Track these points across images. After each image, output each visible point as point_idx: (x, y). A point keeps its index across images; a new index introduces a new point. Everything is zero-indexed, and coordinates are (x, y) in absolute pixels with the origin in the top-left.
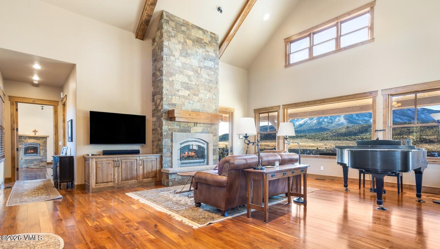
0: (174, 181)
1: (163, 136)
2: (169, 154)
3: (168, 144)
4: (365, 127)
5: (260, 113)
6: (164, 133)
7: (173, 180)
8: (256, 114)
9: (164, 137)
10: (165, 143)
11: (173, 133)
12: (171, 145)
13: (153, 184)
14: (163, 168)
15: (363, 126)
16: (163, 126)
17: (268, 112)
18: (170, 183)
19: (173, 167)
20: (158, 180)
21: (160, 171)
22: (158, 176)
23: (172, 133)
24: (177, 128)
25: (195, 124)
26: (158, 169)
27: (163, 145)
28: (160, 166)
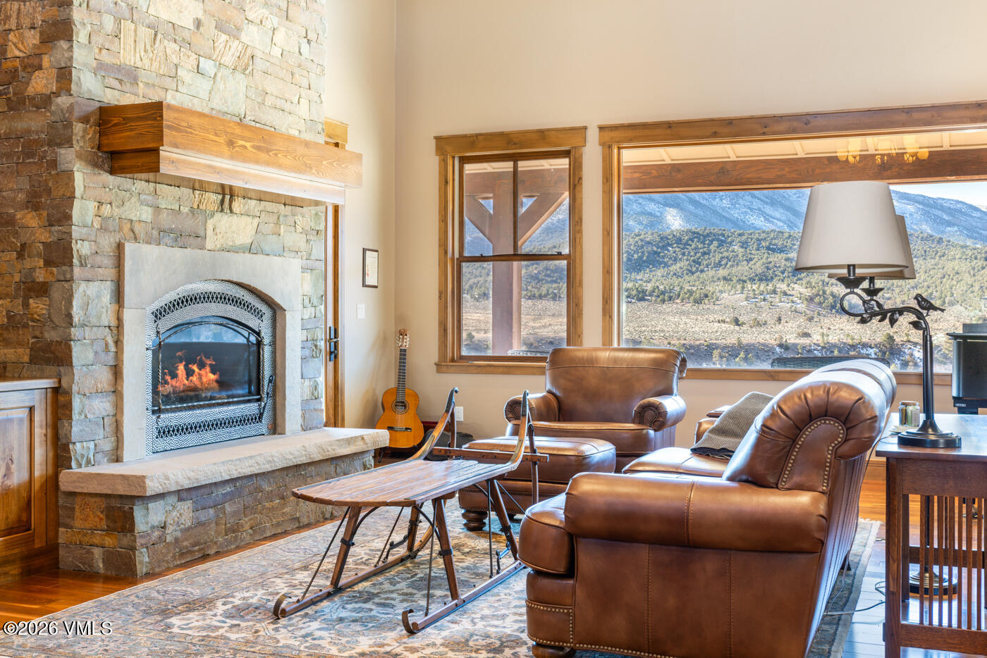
0: (161, 539)
1: (71, 265)
2: (104, 376)
3: (99, 317)
4: (649, 243)
5: (464, 160)
6: (81, 248)
7: (156, 534)
8: (450, 161)
9: (77, 271)
10: (86, 306)
11: (129, 248)
12: (114, 323)
13: (14, 570)
14: (73, 464)
15: (642, 240)
16: (77, 203)
17: (515, 158)
18: (143, 559)
19: (127, 454)
20: (37, 545)
21: (52, 482)
22: (36, 518)
23: (120, 247)
24: (144, 217)
25: (222, 202)
26: (37, 473)
27: (76, 320)
28: (51, 454)
